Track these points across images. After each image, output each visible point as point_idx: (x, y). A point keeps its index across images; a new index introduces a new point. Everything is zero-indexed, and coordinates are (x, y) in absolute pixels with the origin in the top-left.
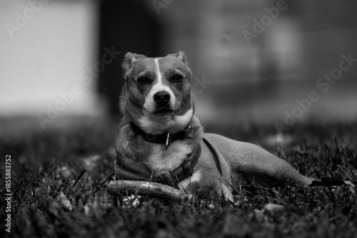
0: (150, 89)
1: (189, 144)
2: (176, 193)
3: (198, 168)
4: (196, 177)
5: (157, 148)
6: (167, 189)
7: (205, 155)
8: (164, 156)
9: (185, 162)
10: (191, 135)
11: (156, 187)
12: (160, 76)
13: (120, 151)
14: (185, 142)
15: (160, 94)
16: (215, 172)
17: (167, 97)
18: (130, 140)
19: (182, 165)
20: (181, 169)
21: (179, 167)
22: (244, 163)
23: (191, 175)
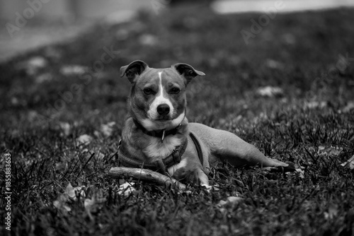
0: (154, 99)
1: (179, 138)
2: (163, 178)
3: (185, 157)
4: (182, 164)
5: (154, 141)
6: (155, 175)
7: (191, 147)
8: (158, 147)
9: (175, 152)
10: (180, 131)
11: (147, 173)
12: (162, 89)
13: (125, 141)
14: (176, 136)
15: (162, 107)
16: (197, 161)
17: (168, 109)
18: (133, 132)
19: (172, 154)
20: (172, 157)
21: (170, 156)
22: (221, 148)
23: (179, 162)
